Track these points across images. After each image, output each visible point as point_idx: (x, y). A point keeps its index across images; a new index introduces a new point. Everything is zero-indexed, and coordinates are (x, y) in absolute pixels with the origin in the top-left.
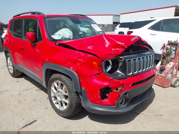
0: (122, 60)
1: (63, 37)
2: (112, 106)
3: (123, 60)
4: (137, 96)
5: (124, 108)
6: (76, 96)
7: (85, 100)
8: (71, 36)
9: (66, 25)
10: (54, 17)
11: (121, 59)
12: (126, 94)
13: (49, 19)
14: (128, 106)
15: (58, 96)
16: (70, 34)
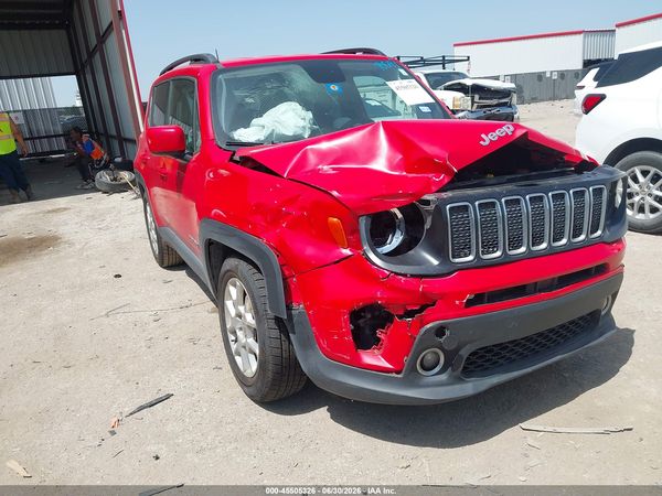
0: (428, 208)
1: (271, 134)
2: (394, 375)
3: (432, 207)
4: (502, 346)
5: (442, 384)
6: (276, 333)
7: (305, 345)
8: (304, 127)
9: (286, 90)
10: (248, 68)
11: (427, 203)
12: (440, 331)
13: (230, 75)
14: (459, 380)
15: (241, 329)
16: (302, 123)
